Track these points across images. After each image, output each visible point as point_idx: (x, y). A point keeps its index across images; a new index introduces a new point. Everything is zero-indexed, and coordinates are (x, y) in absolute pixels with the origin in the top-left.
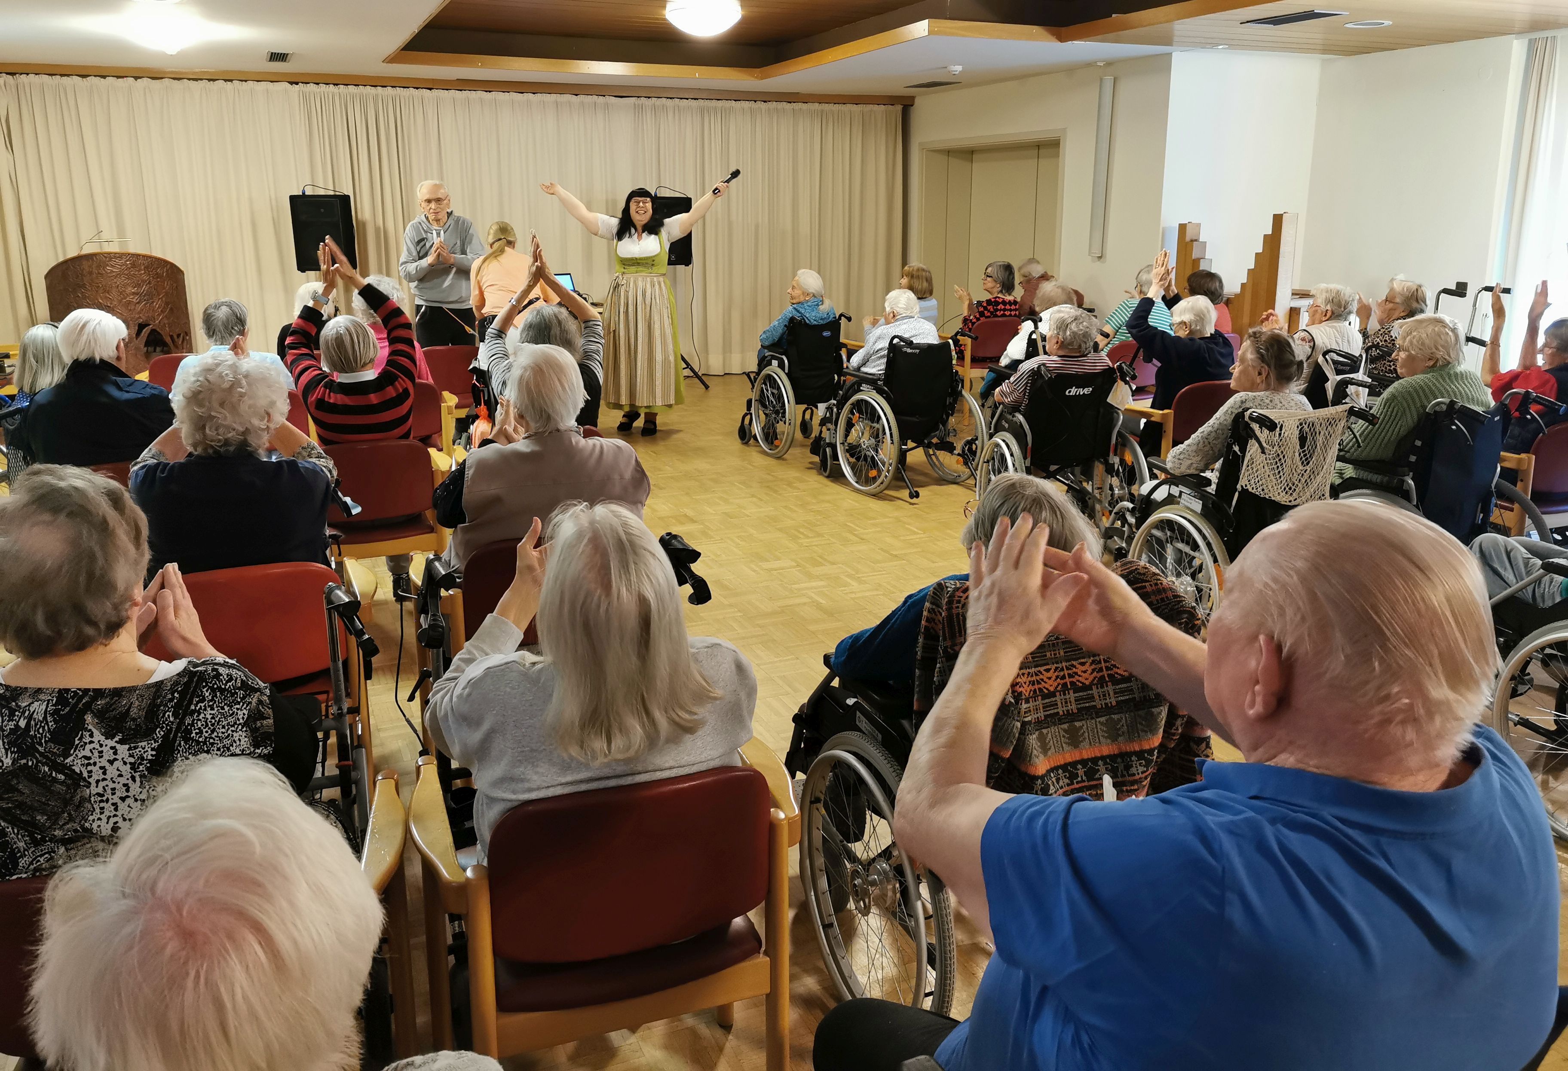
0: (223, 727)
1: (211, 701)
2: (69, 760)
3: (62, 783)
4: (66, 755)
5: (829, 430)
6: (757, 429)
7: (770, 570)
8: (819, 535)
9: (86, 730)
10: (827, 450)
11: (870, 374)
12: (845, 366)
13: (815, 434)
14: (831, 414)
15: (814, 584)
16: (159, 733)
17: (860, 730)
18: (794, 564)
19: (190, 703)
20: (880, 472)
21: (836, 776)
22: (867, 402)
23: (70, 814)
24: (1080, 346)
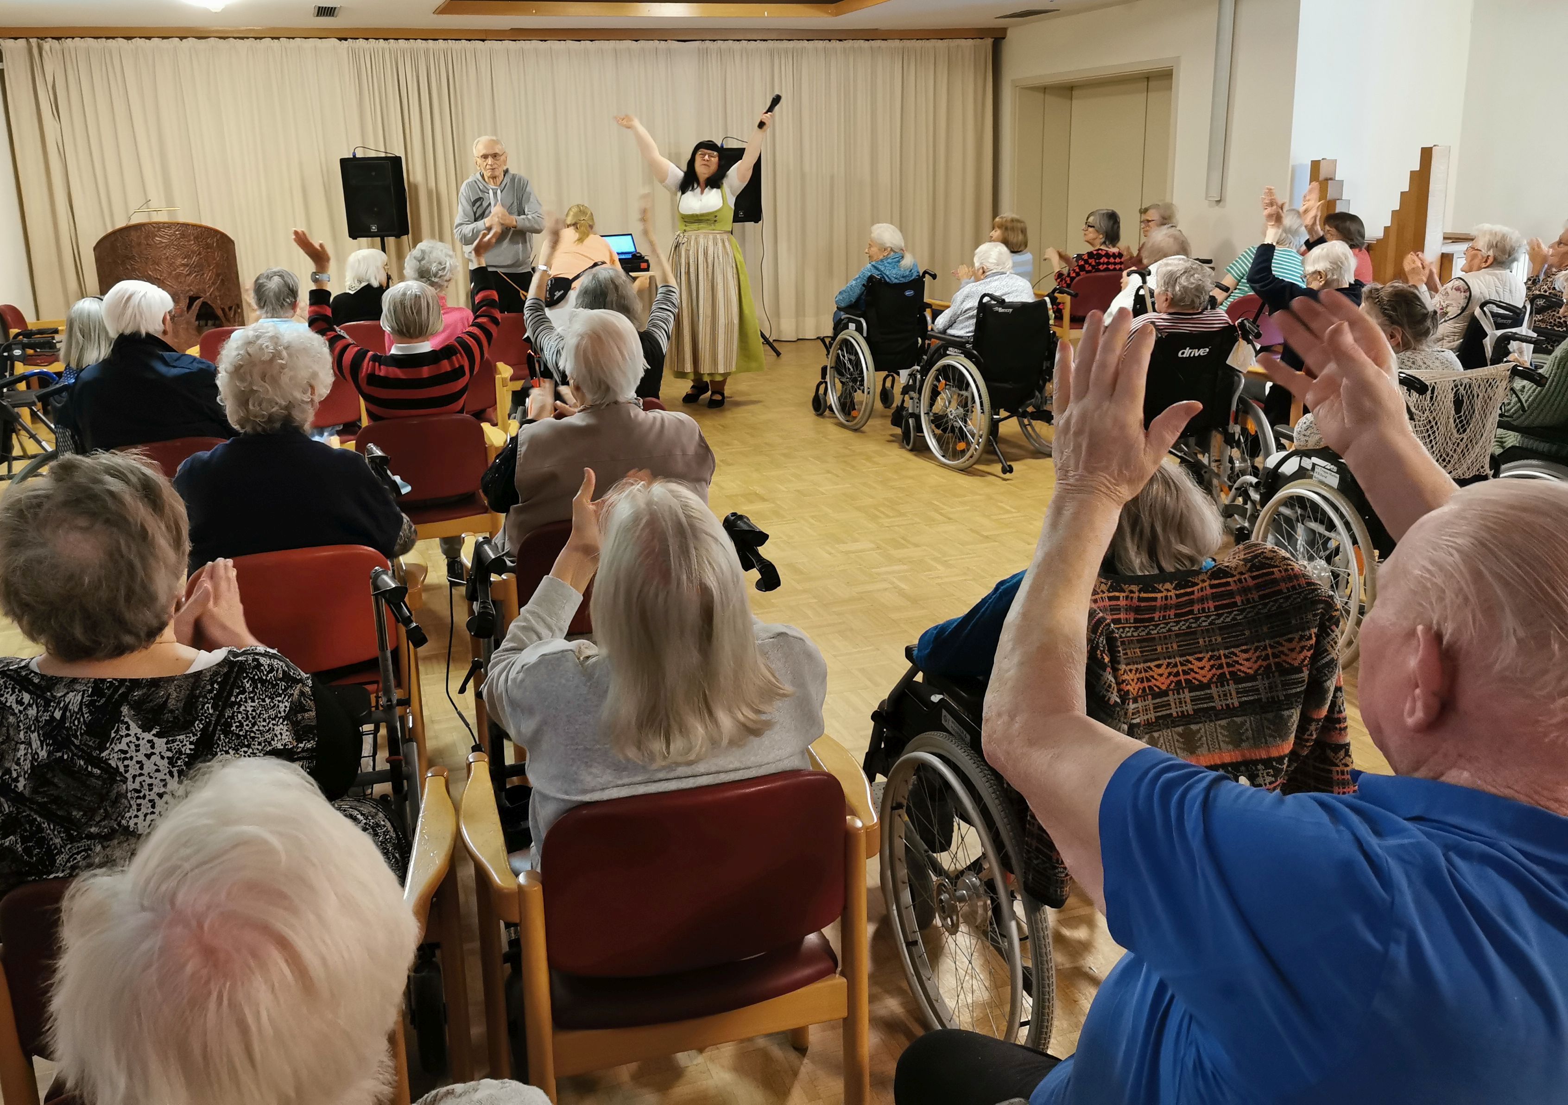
0: (264, 720)
1: (252, 692)
2: (103, 755)
3: (98, 777)
4: (103, 749)
5: (912, 398)
6: (832, 399)
7: (847, 553)
8: (902, 514)
9: (123, 722)
10: (911, 421)
11: (958, 337)
12: (929, 328)
13: (897, 402)
14: (915, 381)
15: (896, 568)
16: (198, 726)
17: (946, 730)
18: (872, 546)
19: (230, 694)
20: (969, 444)
21: (920, 779)
22: (954, 367)
23: (106, 810)
24: (1193, 301)
